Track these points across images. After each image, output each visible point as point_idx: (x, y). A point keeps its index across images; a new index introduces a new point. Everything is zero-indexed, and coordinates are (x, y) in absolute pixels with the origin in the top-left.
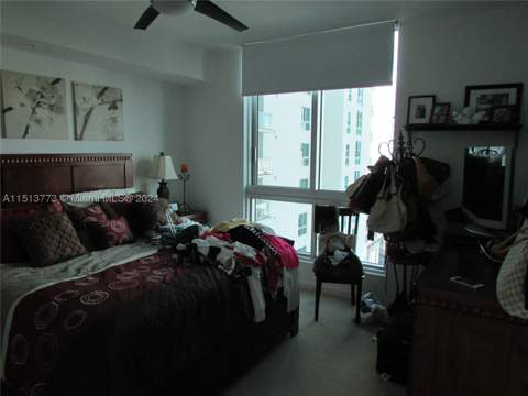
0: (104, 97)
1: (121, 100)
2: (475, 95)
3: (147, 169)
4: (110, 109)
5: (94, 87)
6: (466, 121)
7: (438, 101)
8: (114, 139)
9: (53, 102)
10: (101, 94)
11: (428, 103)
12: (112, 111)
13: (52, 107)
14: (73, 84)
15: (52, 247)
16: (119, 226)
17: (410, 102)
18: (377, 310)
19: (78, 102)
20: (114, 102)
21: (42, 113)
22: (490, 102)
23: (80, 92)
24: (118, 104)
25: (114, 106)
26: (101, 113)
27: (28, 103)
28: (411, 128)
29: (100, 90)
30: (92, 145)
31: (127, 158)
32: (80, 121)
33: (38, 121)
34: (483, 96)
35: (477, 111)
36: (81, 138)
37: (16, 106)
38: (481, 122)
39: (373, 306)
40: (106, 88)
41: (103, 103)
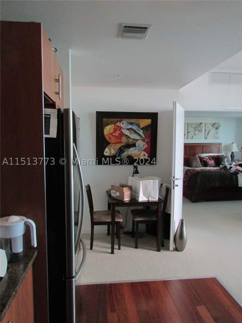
0: (214, 126)
1: (220, 127)
3: (227, 148)
5: (211, 124)
8: (216, 138)
9: (199, 129)
12: (216, 130)
13: (199, 131)
14: (205, 124)
15: (194, 164)
16: (212, 162)
19: (206, 128)
21: (197, 132)
23: (207, 126)
25: (217, 128)
26: (213, 131)
27: (193, 130)
29: (212, 125)
30: (209, 141)
31: (220, 144)
32: (207, 133)
33: (195, 135)
36: (206, 139)
37: (191, 131)
40: (215, 124)
41: (214, 128)
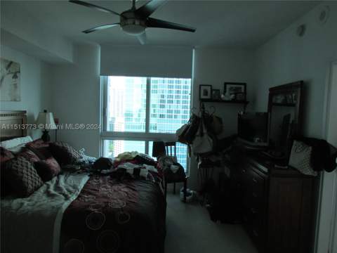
0: (11, 69)
1: (19, 72)
2: (228, 86)
4: (13, 78)
5: (5, 61)
6: (227, 99)
7: (213, 88)
8: (15, 100)
10: (9, 66)
11: (209, 89)
12: (14, 80)
17: (200, 88)
18: (194, 193)
20: (16, 73)
22: (234, 90)
24: (18, 75)
25: (15, 77)
26: (9, 81)
28: (202, 101)
29: (8, 64)
34: (232, 88)
35: (231, 94)
38: (233, 99)
39: (192, 191)
40: (11, 63)
41: (10, 73)
